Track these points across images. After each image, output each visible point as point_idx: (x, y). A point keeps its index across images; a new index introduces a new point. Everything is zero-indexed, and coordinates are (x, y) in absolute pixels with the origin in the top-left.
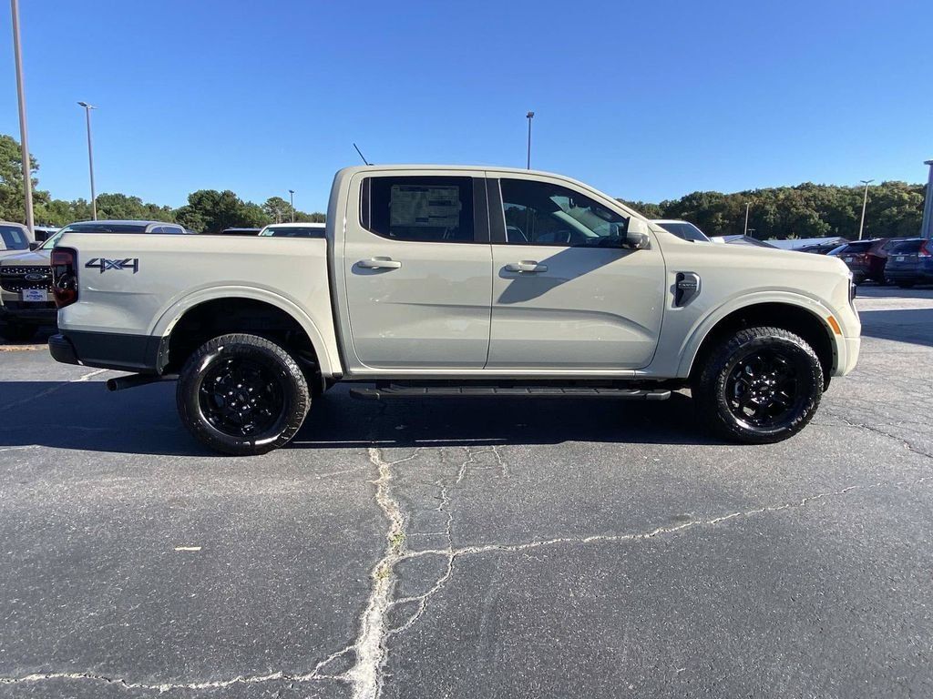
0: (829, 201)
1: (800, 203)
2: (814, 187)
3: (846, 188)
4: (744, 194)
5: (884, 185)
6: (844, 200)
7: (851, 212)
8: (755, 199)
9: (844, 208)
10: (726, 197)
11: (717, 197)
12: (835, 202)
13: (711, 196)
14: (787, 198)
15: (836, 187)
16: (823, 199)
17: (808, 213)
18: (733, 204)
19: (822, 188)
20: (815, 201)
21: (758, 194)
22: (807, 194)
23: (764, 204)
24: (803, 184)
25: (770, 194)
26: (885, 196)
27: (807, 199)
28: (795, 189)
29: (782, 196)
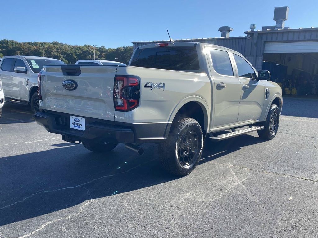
0: (66, 51)
1: (55, 50)
2: (58, 43)
3: (71, 45)
4: (29, 43)
5: (85, 46)
6: (72, 51)
7: (75, 56)
8: (35, 46)
9: (72, 54)
10: (20, 44)
11: (16, 43)
12: (69, 51)
13: (12, 42)
14: (49, 48)
15: (66, 45)
16: (63, 50)
17: (58, 55)
18: (25, 48)
19: (62, 45)
20: (60, 50)
21: (35, 44)
22: (57, 47)
23: (39, 49)
24: (54, 42)
25: (41, 45)
26: (86, 51)
27: (57, 49)
28: (51, 44)
29: (46, 46)
